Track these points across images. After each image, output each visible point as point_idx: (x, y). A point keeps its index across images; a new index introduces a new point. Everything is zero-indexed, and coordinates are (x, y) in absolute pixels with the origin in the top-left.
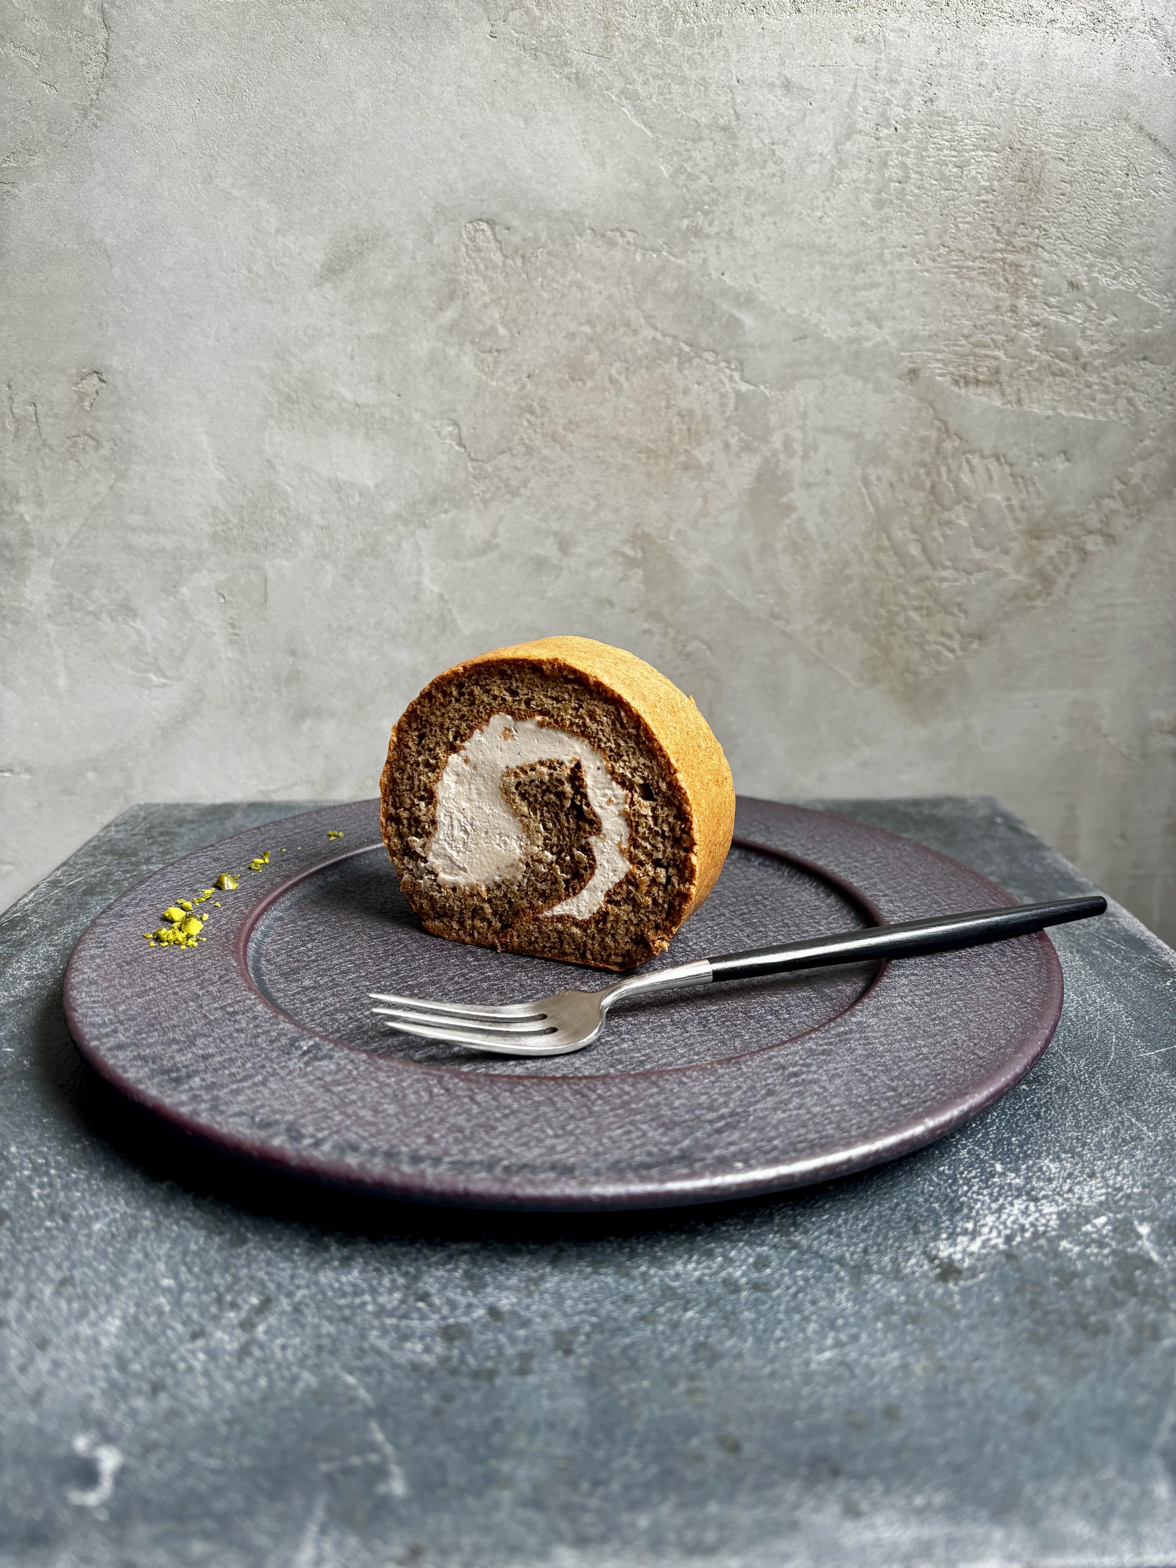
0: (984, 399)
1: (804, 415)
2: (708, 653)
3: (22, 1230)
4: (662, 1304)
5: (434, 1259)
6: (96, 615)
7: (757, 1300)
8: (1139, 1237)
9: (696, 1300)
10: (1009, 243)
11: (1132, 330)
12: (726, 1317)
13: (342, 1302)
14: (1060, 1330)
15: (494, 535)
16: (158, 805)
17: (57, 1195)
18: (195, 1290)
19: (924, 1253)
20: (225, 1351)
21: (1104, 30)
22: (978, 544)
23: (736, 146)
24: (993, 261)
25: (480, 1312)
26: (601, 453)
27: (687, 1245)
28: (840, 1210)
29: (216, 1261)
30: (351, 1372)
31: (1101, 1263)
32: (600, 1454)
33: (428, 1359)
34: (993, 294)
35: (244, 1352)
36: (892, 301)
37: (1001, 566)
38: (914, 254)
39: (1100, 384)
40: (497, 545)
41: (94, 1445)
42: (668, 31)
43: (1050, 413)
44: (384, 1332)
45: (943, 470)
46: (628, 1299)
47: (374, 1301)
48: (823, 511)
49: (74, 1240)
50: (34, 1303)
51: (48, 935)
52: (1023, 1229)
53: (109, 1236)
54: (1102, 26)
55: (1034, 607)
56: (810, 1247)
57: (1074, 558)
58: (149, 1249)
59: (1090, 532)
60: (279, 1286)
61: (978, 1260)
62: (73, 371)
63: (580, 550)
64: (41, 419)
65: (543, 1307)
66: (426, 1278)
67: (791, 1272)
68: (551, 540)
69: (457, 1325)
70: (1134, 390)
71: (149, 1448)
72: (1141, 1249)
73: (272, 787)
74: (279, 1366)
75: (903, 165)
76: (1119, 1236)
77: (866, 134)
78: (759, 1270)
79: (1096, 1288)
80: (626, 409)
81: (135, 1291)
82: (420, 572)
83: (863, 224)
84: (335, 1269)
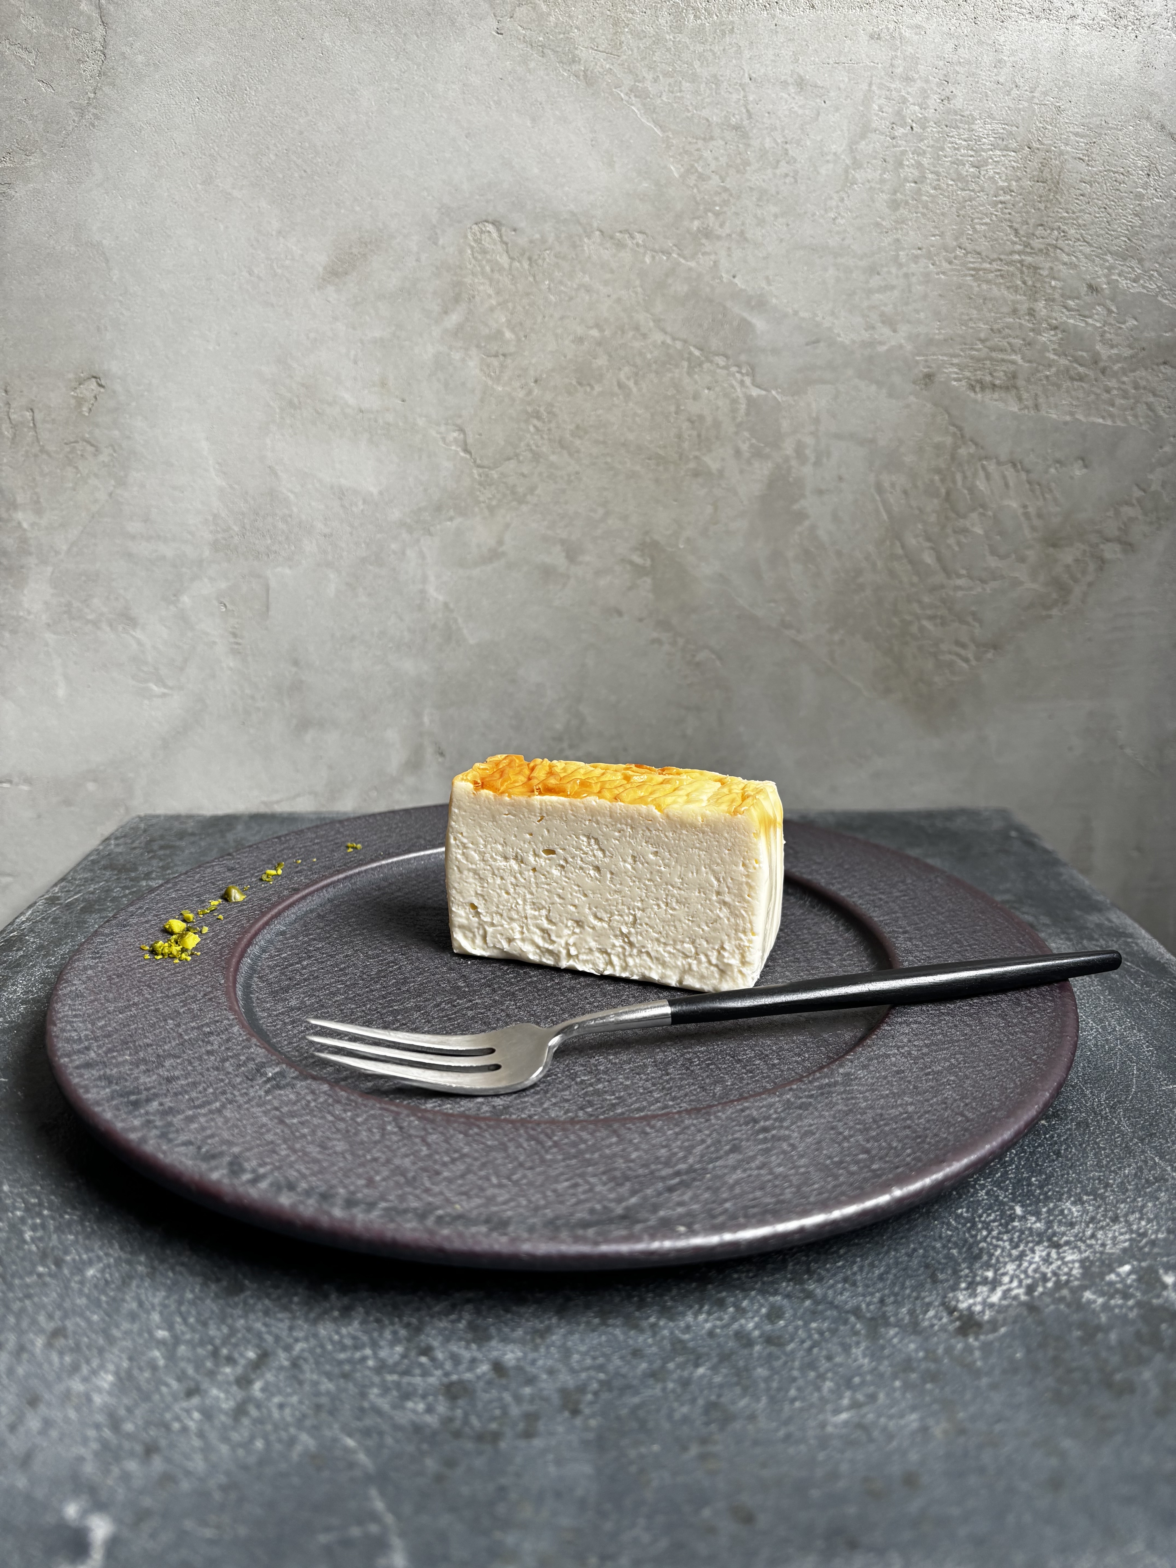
0: (1001, 405)
1: (817, 421)
2: (718, 663)
3: (13, 1276)
4: (673, 1359)
5: (437, 1309)
6: (95, 624)
7: (770, 1356)
8: (1165, 1287)
9: (708, 1354)
10: (1027, 245)
11: (1153, 334)
12: (738, 1374)
13: (342, 1356)
14: (1084, 1388)
15: (500, 542)
16: (158, 816)
17: (50, 1238)
18: (190, 1343)
19: (943, 1304)
20: (221, 1410)
21: (1126, 27)
22: (993, 552)
23: (749, 145)
24: (1010, 263)
25: (484, 1368)
26: (609, 460)
27: (697, 1294)
28: (855, 1256)
29: (212, 1312)
30: (350, 1435)
31: (1126, 1315)
32: (608, 1526)
33: (430, 1419)
34: (1010, 296)
35: (240, 1411)
36: (907, 304)
37: (1017, 574)
38: (929, 257)
39: (1119, 389)
40: (504, 554)
41: (85, 1513)
42: (678, 28)
43: (1068, 418)
44: (385, 1390)
45: (959, 477)
46: (637, 1353)
47: (375, 1355)
48: (836, 518)
49: (67, 1287)
50: (25, 1356)
51: (45, 956)
52: (1044, 1279)
53: (102, 1283)
54: (1124, 22)
55: (1050, 617)
56: (825, 1296)
57: (1092, 567)
58: (143, 1297)
59: (1108, 540)
60: (277, 1339)
61: (999, 1312)
62: (71, 376)
63: (587, 558)
64: (39, 425)
65: (550, 1362)
66: (428, 1329)
67: (806, 1324)
68: (558, 548)
69: (461, 1382)
70: (1155, 395)
71: (141, 1516)
72: (1167, 1300)
73: (275, 797)
74: (276, 1428)
75: (919, 165)
76: (1143, 1286)
77: (882, 133)
78: (772, 1322)
79: (1121, 1343)
80: (635, 414)
81: (128, 1344)
82: (425, 580)
83: (878, 225)
84: (335, 1320)
